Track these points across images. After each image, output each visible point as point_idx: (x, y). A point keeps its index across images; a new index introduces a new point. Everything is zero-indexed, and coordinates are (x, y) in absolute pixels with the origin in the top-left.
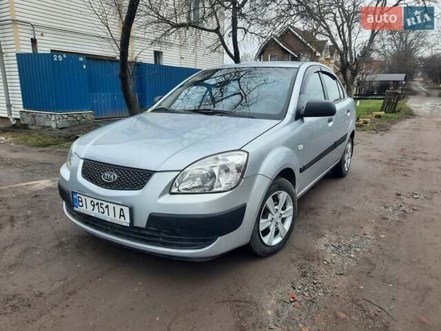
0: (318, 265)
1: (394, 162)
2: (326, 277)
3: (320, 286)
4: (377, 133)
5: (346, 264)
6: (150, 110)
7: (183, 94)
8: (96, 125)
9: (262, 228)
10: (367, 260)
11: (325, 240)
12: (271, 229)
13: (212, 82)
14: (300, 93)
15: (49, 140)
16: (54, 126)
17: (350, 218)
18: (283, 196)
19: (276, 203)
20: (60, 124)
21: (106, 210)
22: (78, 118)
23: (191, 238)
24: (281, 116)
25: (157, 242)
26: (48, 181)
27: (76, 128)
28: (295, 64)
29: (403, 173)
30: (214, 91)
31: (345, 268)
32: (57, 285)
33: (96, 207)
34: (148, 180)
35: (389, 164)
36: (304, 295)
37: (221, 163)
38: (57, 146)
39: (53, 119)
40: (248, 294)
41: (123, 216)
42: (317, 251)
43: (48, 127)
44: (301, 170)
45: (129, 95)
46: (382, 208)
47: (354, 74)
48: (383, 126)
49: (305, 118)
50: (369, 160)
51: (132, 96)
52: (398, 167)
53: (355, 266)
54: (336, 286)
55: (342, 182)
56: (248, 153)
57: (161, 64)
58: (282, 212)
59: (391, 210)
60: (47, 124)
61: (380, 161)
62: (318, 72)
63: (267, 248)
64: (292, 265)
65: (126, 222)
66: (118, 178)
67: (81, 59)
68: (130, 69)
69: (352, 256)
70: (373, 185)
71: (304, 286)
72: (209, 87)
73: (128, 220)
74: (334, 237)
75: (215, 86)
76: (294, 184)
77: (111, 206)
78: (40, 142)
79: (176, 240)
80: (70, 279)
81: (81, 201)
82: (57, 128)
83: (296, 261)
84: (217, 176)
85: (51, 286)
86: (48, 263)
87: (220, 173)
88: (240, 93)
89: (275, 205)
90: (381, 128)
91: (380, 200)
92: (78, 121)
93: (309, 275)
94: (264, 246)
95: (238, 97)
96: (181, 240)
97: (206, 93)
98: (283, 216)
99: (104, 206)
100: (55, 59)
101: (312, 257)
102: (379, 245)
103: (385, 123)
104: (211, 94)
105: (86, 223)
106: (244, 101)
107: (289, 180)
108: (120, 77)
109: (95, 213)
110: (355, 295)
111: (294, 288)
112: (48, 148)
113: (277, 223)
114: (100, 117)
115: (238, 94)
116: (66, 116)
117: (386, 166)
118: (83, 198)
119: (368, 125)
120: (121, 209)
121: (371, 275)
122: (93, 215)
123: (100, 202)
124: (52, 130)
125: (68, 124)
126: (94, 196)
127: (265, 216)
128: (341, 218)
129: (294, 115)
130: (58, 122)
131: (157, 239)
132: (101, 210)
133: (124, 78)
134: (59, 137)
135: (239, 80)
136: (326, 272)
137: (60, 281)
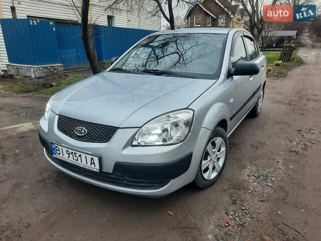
0: (245, 193)
1: (293, 103)
2: (252, 204)
3: (247, 212)
4: (278, 78)
5: (266, 192)
6: (108, 69)
7: (134, 53)
8: (65, 75)
9: (203, 168)
10: (282, 188)
11: (247, 171)
12: (210, 167)
13: (155, 44)
14: (230, 56)
15: (31, 87)
16: (33, 76)
17: (265, 151)
18: (219, 140)
19: (213, 147)
20: (38, 74)
21: (79, 158)
22: (52, 70)
23: (149, 181)
24: (216, 76)
25: (122, 184)
26: (31, 124)
27: (50, 78)
28: (224, 31)
29: (300, 112)
30: (157, 51)
31: (265, 195)
32: (42, 216)
33: (71, 155)
34: (113, 134)
35: (290, 105)
36: (236, 220)
37: (172, 120)
38: (36, 92)
39: (32, 70)
40: (193, 221)
41: (94, 163)
42: (242, 181)
43: (29, 77)
44: (231, 119)
45: (90, 53)
46: (288, 142)
47: (260, 32)
48: (282, 73)
49: (234, 76)
50: (274, 102)
51: (92, 53)
52: (296, 107)
53: (273, 194)
54: (260, 212)
55: (256, 120)
56: (194, 111)
57: (113, 26)
58: (218, 153)
59: (295, 144)
60: (28, 74)
61: (283, 102)
62: (242, 36)
63: (207, 182)
64: (224, 195)
65: (96, 168)
66: (88, 132)
67: (51, 23)
68: (90, 31)
69: (270, 184)
70: (279, 123)
71: (235, 212)
72: (153, 48)
73: (98, 167)
74: (254, 168)
75: (158, 47)
76: (226, 131)
77: (83, 156)
78: (23, 89)
79: (137, 182)
80: (52, 211)
81: (59, 150)
82: (36, 77)
83: (227, 190)
84: (169, 130)
85: (37, 217)
86: (34, 196)
87: (171, 128)
88: (177, 53)
89: (213, 149)
90: (281, 75)
91: (286, 135)
92: (51, 71)
93: (238, 202)
94: (204, 181)
95: (176, 56)
96: (141, 182)
97: (151, 52)
98: (218, 156)
99: (77, 155)
100: (31, 24)
101: (240, 186)
102: (289, 175)
103: (283, 70)
104: (155, 53)
105: (63, 166)
106: (182, 59)
107: (223, 128)
108: (83, 39)
109: (71, 160)
110: (276, 220)
111: (228, 215)
112: (30, 94)
113: (214, 162)
114: (68, 68)
115: (176, 53)
116: (42, 68)
117: (288, 106)
118: (60, 147)
119: (271, 72)
120: (92, 158)
121: (286, 201)
122: (68, 161)
123: (74, 152)
124: (32, 79)
125: (44, 75)
126: (69, 147)
127: (206, 158)
128: (258, 152)
129: (226, 75)
130: (36, 73)
131: (121, 182)
132: (75, 158)
133: (85, 40)
134: (38, 85)
135: (176, 41)
136: (251, 199)
137: (44, 212)
